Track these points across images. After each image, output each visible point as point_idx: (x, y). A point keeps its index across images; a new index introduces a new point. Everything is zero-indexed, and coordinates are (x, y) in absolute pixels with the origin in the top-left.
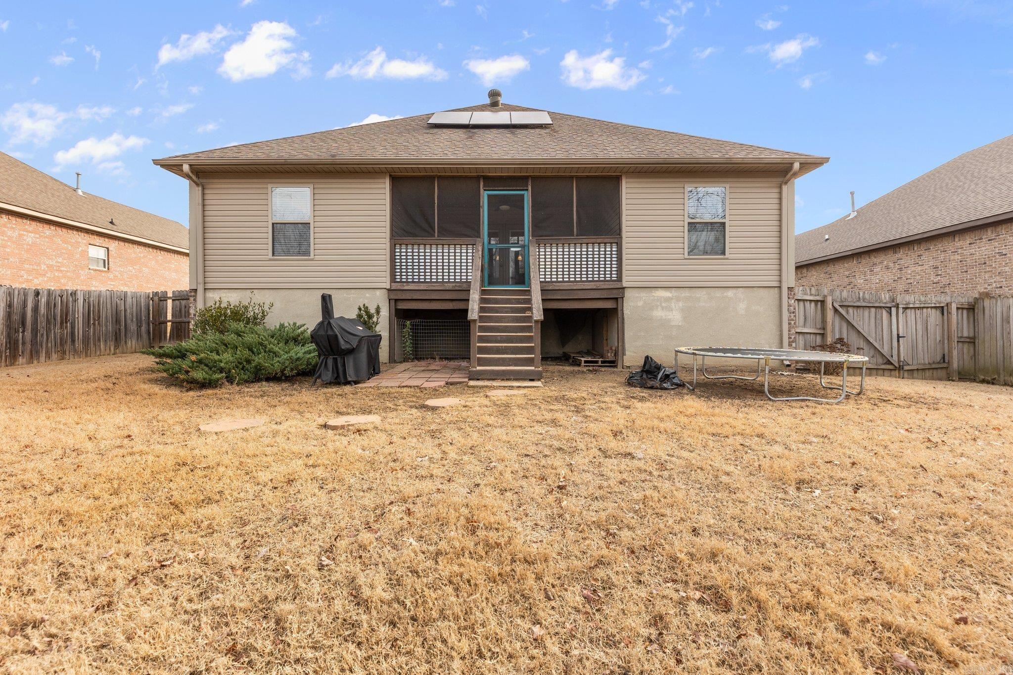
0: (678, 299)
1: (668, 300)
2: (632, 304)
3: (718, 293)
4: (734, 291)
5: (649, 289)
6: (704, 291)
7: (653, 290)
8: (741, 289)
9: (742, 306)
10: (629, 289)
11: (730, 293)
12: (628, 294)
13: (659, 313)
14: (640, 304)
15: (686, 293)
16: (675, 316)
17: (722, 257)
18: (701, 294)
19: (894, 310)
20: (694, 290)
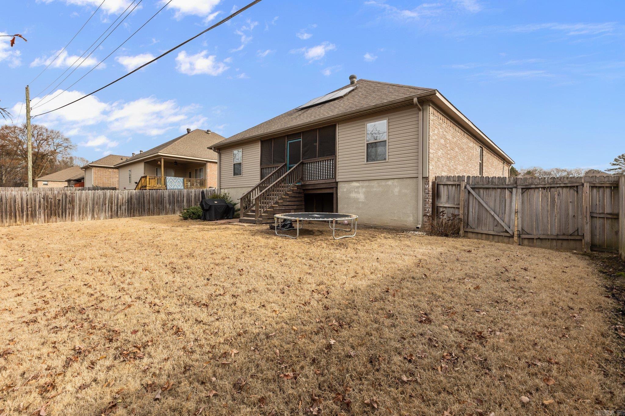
0: (363, 187)
1: (358, 187)
2: (341, 190)
3: (383, 183)
4: (392, 181)
5: (348, 182)
6: (376, 182)
7: (351, 182)
8: (396, 180)
9: (396, 190)
10: (340, 183)
11: (390, 183)
12: (340, 185)
13: (353, 195)
14: (345, 190)
15: (366, 184)
16: (361, 197)
17: (384, 161)
18: (375, 183)
19: (514, 190)
20: (370, 181)
